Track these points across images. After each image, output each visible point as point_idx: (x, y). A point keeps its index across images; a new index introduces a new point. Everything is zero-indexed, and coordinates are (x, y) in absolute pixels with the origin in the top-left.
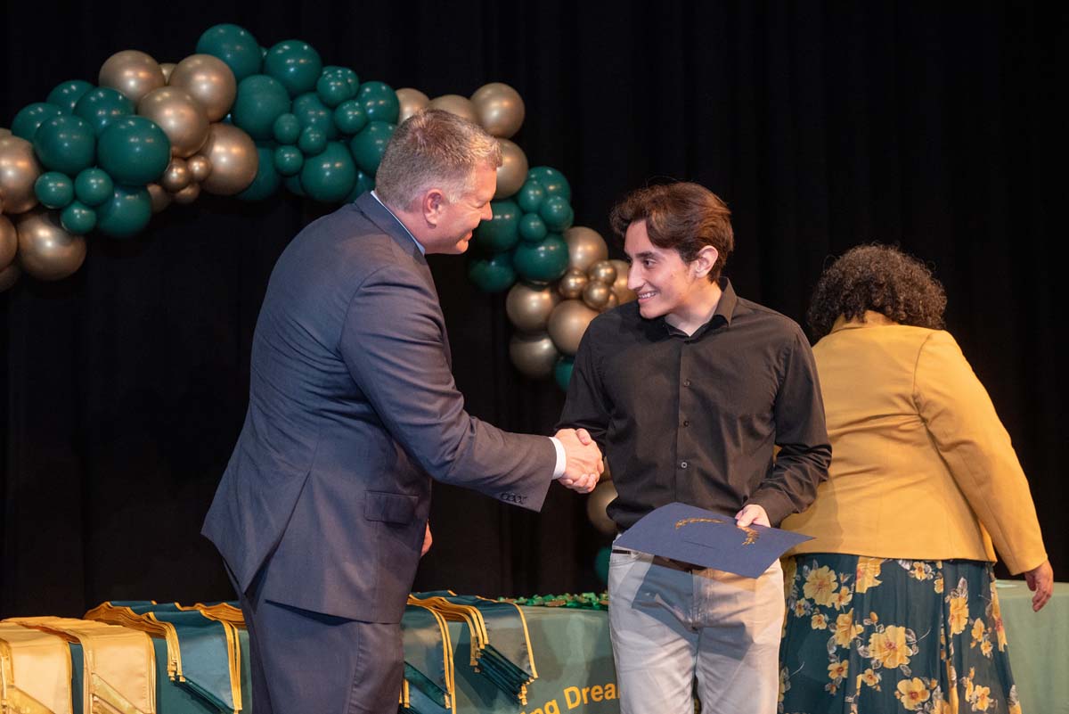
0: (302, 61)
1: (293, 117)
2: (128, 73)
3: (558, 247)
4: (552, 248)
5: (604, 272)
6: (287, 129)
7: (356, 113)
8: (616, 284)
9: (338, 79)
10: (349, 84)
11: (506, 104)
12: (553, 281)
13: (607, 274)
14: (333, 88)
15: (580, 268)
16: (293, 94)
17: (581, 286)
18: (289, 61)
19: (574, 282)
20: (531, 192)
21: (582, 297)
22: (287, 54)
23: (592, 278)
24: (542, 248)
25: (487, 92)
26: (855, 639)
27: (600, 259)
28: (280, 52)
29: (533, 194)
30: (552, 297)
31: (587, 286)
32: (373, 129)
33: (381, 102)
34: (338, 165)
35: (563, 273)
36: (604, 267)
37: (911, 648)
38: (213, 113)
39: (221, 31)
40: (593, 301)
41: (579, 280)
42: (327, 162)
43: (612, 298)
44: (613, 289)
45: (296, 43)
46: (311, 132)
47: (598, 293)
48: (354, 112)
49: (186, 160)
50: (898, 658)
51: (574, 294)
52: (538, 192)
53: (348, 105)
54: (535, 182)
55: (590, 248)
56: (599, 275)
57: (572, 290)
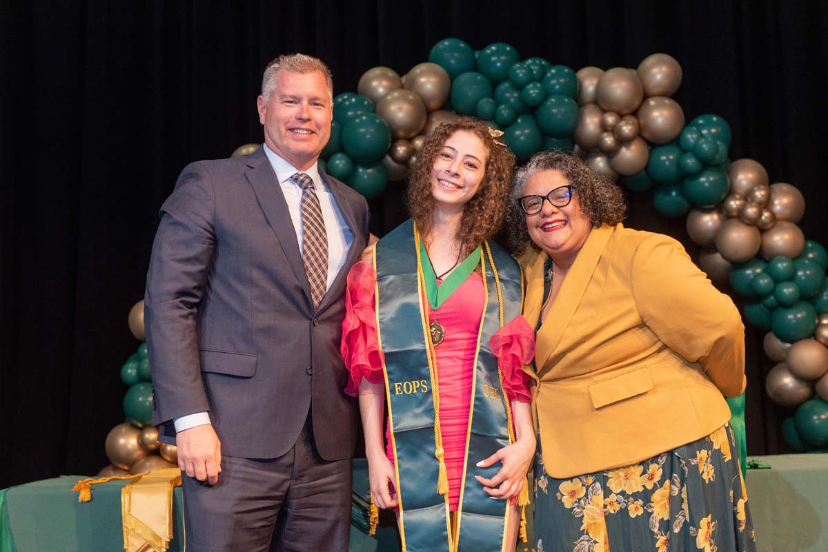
0: (503, 58)
1: (491, 100)
2: (375, 84)
3: (717, 177)
4: (712, 179)
5: (759, 194)
6: (486, 109)
7: (536, 91)
9: (524, 68)
10: (532, 70)
11: (664, 69)
12: (718, 205)
13: (762, 196)
14: (521, 75)
15: (741, 192)
16: (494, 83)
18: (493, 59)
19: (734, 204)
20: (689, 136)
21: (740, 216)
22: (493, 53)
23: (749, 199)
24: (703, 179)
25: (651, 60)
27: (758, 184)
28: (488, 51)
29: (691, 137)
30: (719, 218)
31: (741, 208)
32: (553, 100)
33: (561, 81)
34: (526, 131)
35: (723, 197)
36: (760, 189)
38: (433, 104)
39: (446, 43)
40: (750, 219)
41: (738, 202)
42: (517, 130)
43: (766, 215)
45: (500, 45)
46: (502, 109)
47: (751, 211)
48: (534, 90)
49: (410, 140)
51: (735, 214)
52: (694, 136)
53: (531, 85)
54: (694, 128)
55: (750, 176)
56: (756, 197)
57: (733, 210)
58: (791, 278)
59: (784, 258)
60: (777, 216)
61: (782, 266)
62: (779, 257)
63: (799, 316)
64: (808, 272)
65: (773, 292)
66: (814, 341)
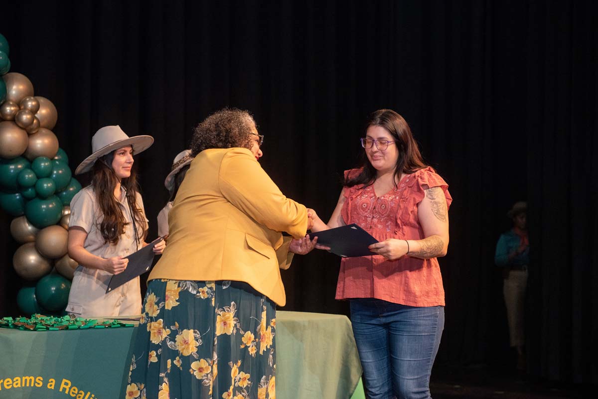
5: (30, 104)
8: (38, 112)
13: (32, 105)
15: (14, 100)
17: (13, 112)
19: (9, 109)
21: (15, 120)
23: (22, 107)
26: (166, 338)
27: (29, 95)
31: (18, 113)
35: (2, 103)
36: (30, 100)
37: (198, 341)
40: (23, 123)
41: (12, 108)
43: (35, 121)
44: (36, 115)
47: (25, 117)
50: (190, 349)
55: (21, 87)
56: (27, 106)
57: (7, 115)
58: (49, 176)
59: (45, 159)
60: (41, 124)
61: (44, 165)
62: (41, 157)
63: (51, 206)
64: (60, 172)
65: (34, 186)
66: (61, 227)
